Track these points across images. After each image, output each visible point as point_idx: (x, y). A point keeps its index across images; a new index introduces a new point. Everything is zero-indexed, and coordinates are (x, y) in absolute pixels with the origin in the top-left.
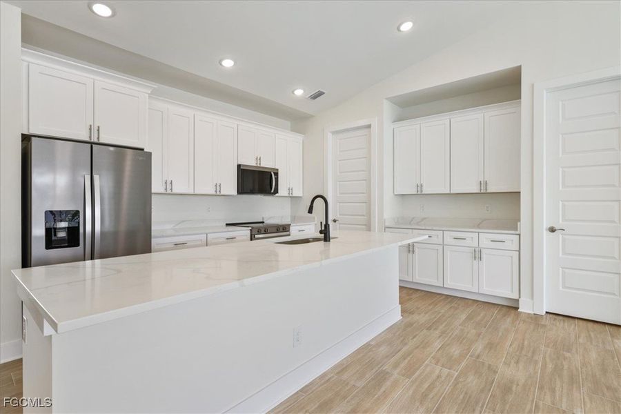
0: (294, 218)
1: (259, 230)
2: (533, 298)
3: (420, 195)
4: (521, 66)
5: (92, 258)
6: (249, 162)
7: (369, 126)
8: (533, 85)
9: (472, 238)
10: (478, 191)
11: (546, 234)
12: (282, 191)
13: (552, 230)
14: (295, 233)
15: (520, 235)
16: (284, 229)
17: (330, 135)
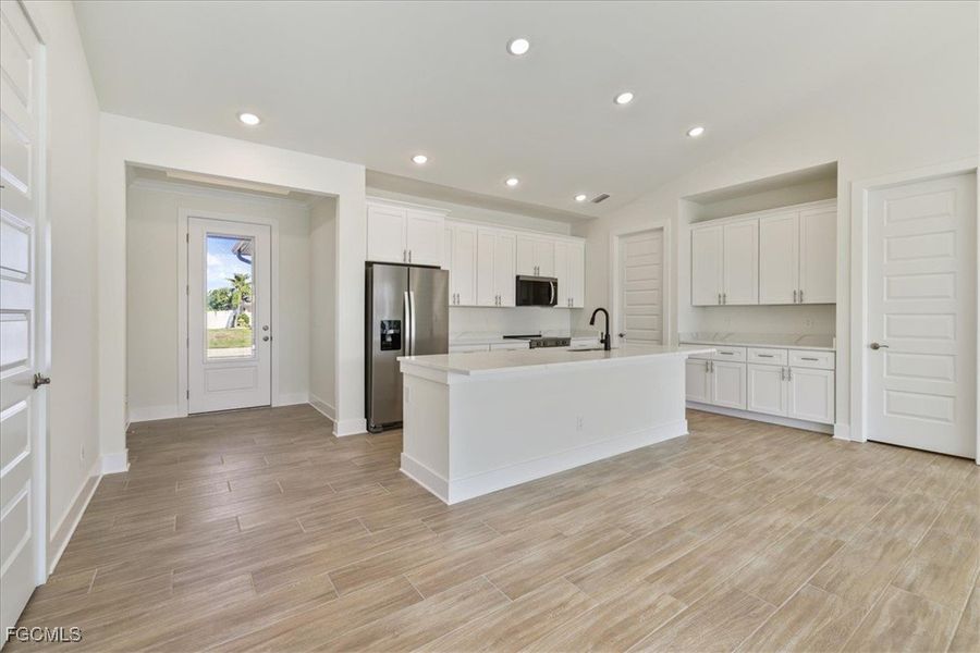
0: (574, 332)
1: (538, 342)
2: (850, 423)
3: (722, 306)
4: (836, 163)
5: (410, 355)
6: (528, 272)
7: (662, 229)
8: (850, 184)
9: (781, 356)
10: (792, 302)
11: (866, 352)
12: (562, 302)
13: (875, 347)
14: (574, 344)
15: (835, 352)
16: (564, 342)
17: (616, 240)
